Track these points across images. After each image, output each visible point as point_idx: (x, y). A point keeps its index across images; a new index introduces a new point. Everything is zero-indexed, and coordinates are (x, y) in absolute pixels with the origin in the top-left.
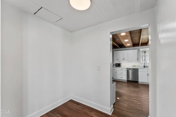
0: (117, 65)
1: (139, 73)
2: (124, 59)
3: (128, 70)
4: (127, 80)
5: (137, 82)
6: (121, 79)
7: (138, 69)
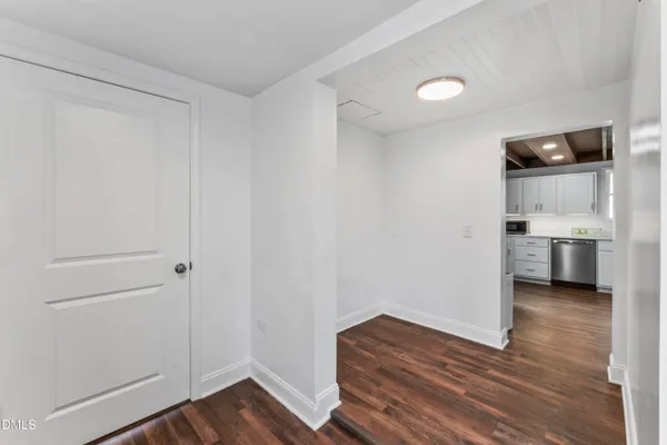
0: (515, 227)
1: (600, 255)
2: (539, 208)
3: (555, 246)
4: (552, 281)
5: (593, 287)
6: (530, 274)
7: (594, 241)
